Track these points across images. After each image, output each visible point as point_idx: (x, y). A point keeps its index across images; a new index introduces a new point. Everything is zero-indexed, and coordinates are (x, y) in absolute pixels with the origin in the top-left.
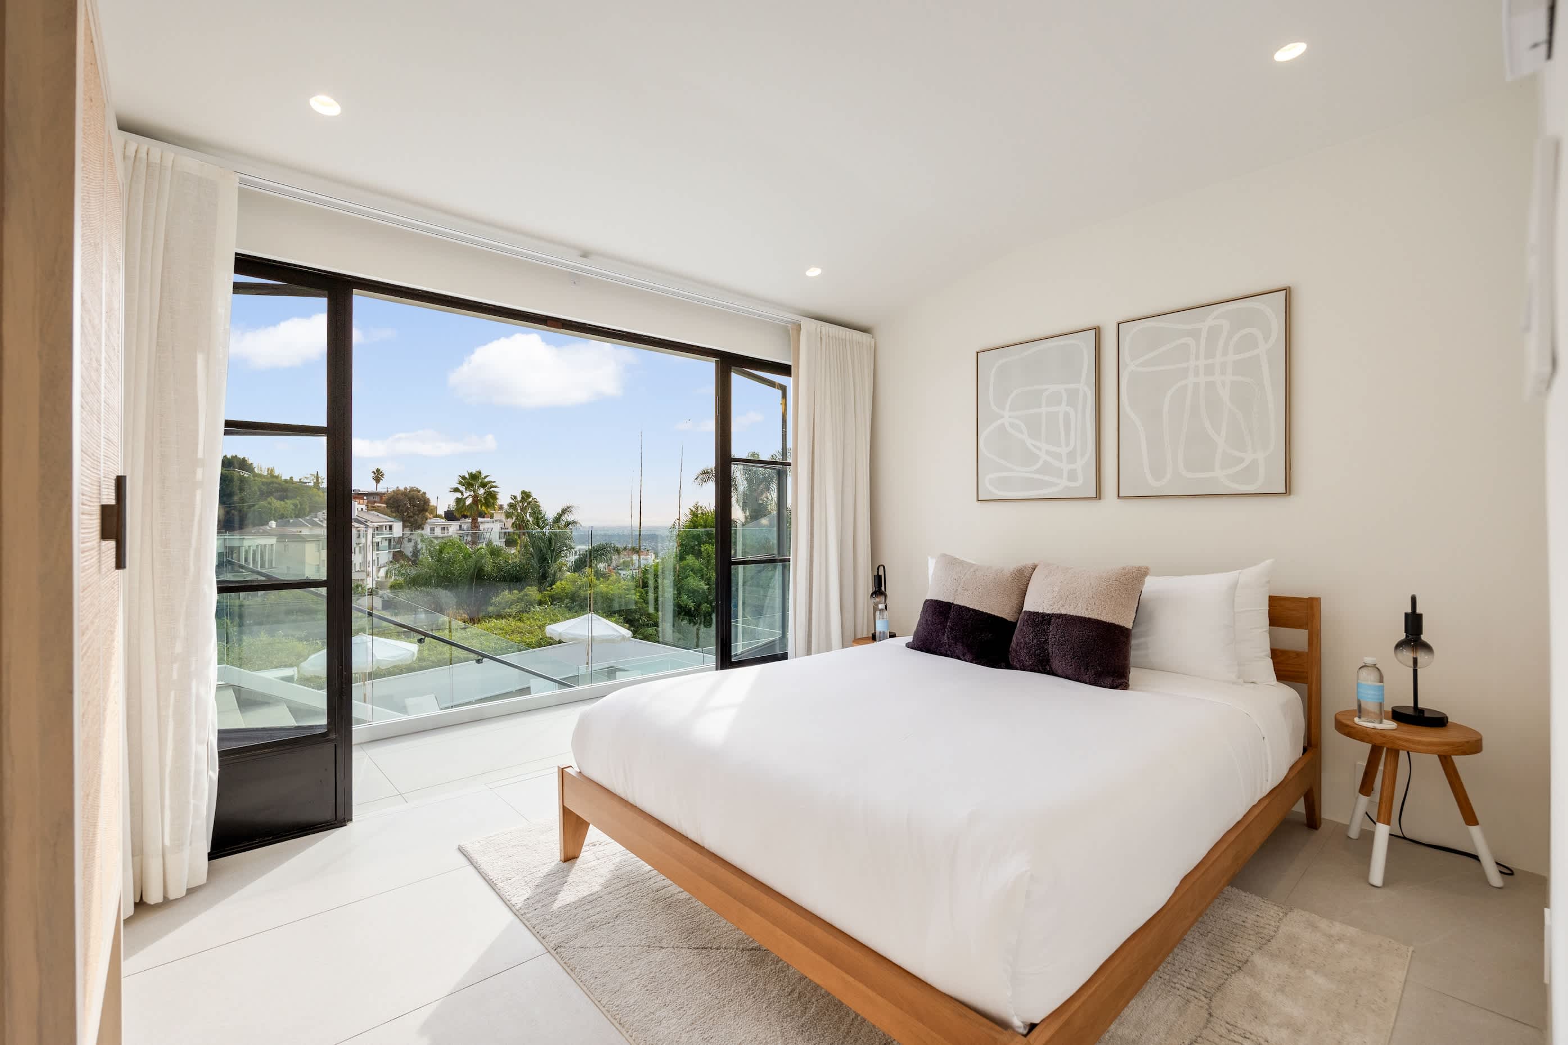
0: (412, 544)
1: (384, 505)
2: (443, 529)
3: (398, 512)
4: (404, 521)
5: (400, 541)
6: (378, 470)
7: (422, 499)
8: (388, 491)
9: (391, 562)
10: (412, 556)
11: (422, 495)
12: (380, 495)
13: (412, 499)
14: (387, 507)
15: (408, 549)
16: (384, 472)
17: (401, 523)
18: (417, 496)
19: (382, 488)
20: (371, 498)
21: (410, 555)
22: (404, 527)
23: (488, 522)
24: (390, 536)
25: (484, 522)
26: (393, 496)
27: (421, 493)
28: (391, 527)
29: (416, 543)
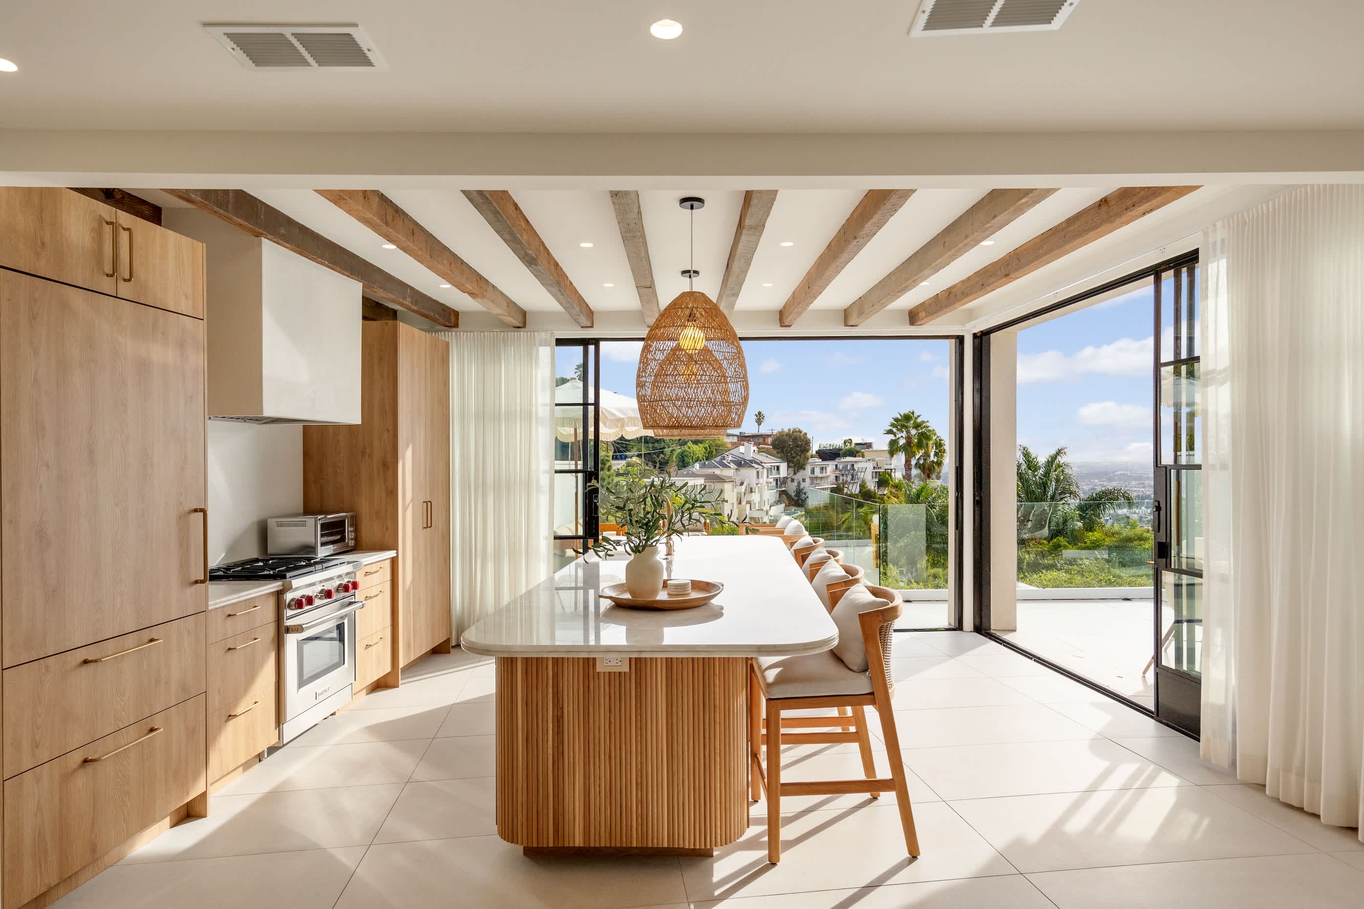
0: (795, 483)
1: (771, 447)
2: (822, 469)
3: (783, 453)
4: (788, 462)
5: (784, 481)
6: (760, 413)
7: (805, 440)
8: (772, 433)
9: (778, 501)
10: (796, 496)
11: (803, 435)
12: (764, 437)
13: (795, 439)
14: (774, 448)
15: (792, 488)
16: (765, 415)
17: (786, 463)
18: (800, 437)
19: (764, 429)
20: (756, 440)
21: (793, 494)
22: (789, 467)
23: (861, 462)
24: (778, 476)
25: (859, 462)
26: (779, 437)
27: (803, 433)
28: (778, 468)
29: (799, 483)
